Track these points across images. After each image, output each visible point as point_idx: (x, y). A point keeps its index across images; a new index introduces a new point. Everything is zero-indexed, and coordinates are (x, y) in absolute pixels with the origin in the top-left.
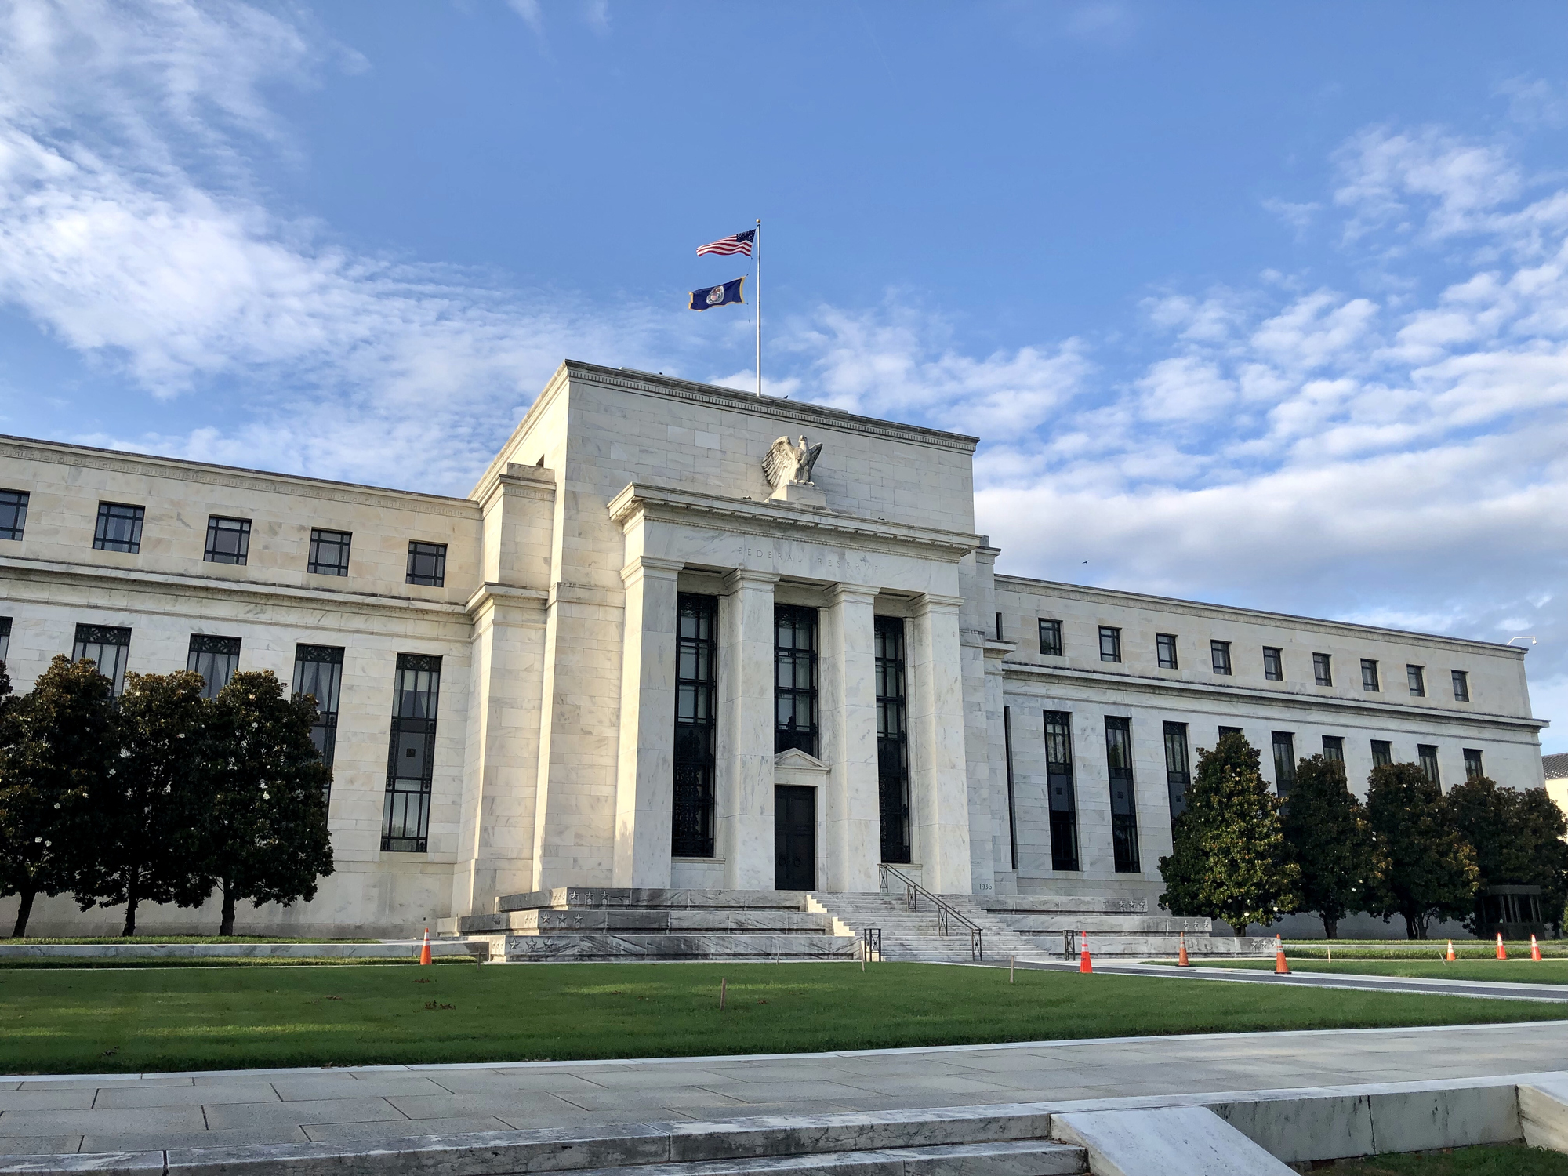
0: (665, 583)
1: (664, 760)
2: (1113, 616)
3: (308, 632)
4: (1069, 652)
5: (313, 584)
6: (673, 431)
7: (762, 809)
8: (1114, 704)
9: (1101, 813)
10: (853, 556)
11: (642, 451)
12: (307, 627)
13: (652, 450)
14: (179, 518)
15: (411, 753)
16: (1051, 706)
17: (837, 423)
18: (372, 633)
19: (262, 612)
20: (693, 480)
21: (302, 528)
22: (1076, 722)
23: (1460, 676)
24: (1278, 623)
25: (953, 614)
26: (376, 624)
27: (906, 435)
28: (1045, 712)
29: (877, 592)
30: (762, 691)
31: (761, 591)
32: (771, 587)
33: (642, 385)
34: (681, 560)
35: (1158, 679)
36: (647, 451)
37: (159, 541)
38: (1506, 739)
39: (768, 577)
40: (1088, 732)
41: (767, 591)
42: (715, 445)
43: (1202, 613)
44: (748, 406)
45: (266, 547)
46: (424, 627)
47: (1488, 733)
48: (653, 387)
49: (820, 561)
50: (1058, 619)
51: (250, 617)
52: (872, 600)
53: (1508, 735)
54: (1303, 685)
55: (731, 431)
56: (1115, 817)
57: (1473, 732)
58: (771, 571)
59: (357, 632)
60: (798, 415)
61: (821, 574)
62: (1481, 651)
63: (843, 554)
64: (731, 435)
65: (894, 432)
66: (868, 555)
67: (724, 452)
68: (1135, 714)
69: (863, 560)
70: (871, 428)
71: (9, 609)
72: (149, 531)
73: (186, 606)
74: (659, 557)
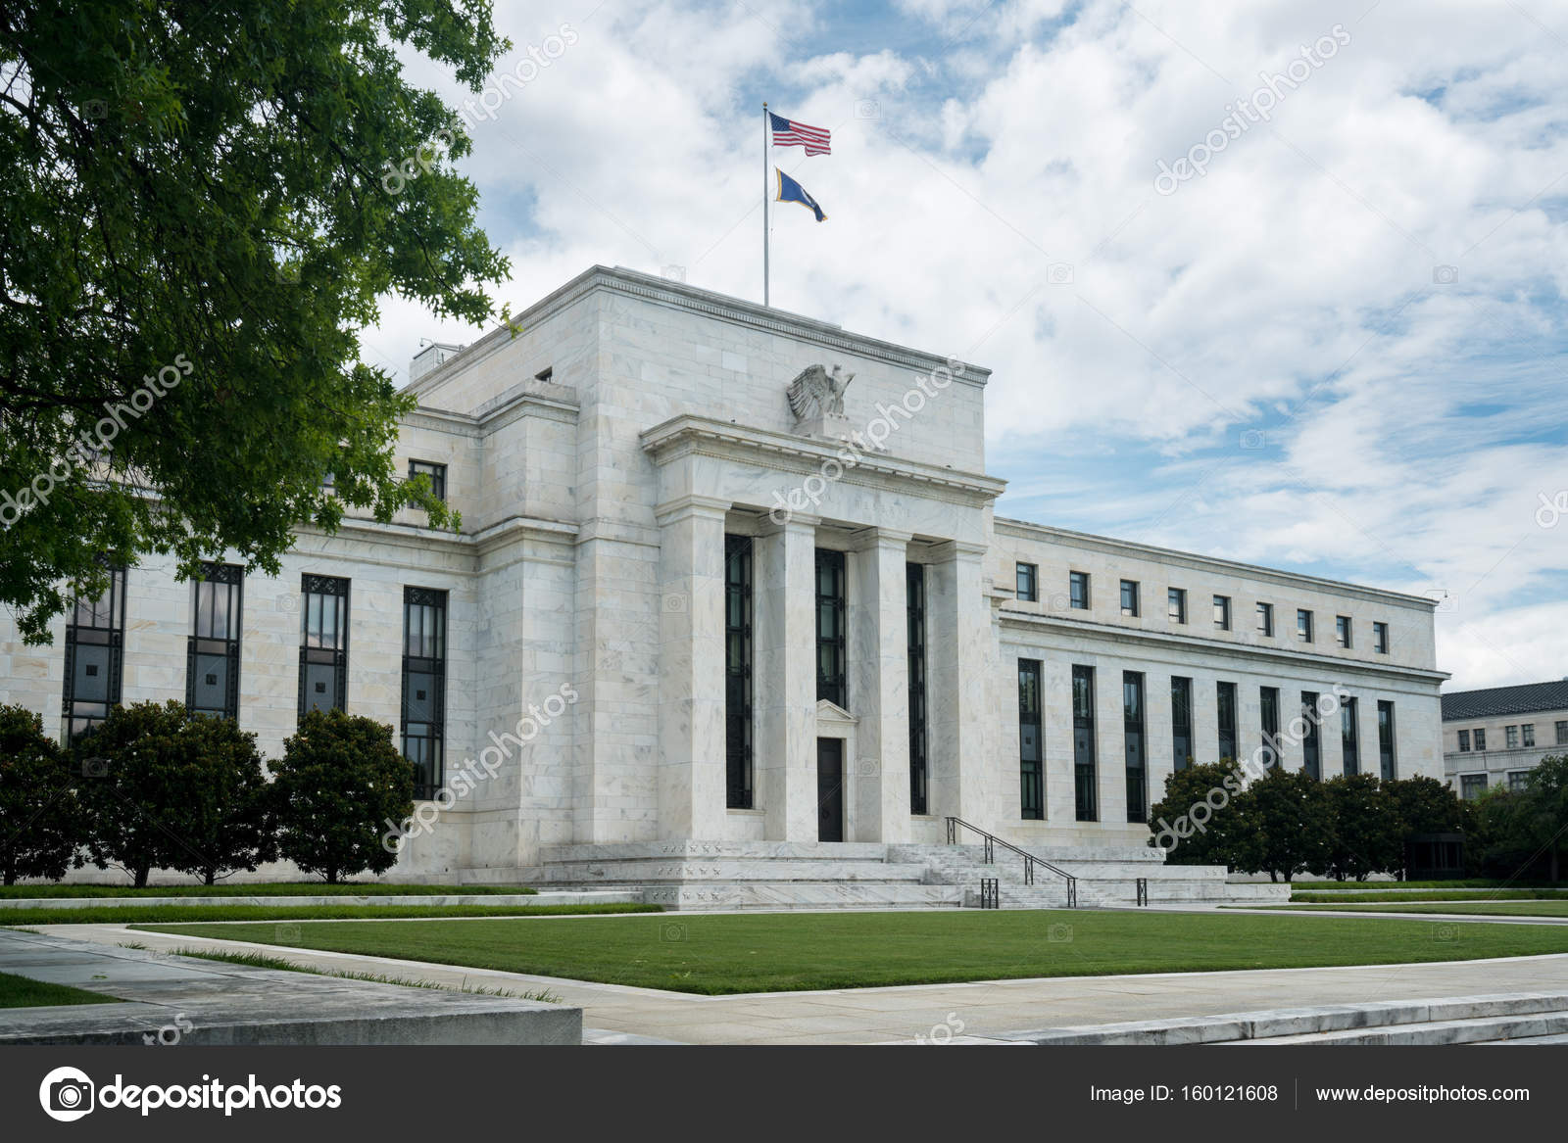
0: (713, 524)
2: (1085, 561)
3: (313, 561)
4: (1043, 597)
6: (702, 351)
7: (807, 762)
8: (1082, 652)
9: (1065, 764)
10: (887, 499)
11: (673, 373)
12: (311, 555)
13: (682, 372)
15: (421, 695)
16: (1026, 655)
17: (856, 346)
18: (378, 564)
20: (721, 407)
22: (1048, 671)
23: (1382, 628)
24: (1229, 571)
25: (977, 563)
26: (382, 553)
27: (924, 363)
28: (1020, 659)
29: (909, 538)
30: (805, 642)
31: (803, 534)
32: (812, 531)
33: (671, 297)
34: (729, 499)
35: (1123, 628)
36: (676, 373)
38: (1413, 691)
39: (810, 520)
40: (1057, 681)
41: (808, 534)
42: (742, 368)
43: (1163, 560)
44: (773, 324)
46: (428, 559)
47: (1400, 686)
48: (682, 299)
49: (857, 503)
50: (1034, 562)
52: (904, 546)
53: (1416, 687)
54: (1246, 634)
55: (757, 352)
56: (1078, 767)
57: (1387, 684)
58: (811, 513)
59: (363, 562)
60: (821, 337)
61: (858, 518)
62: (1399, 603)
63: (877, 497)
64: (757, 357)
65: (913, 360)
66: (901, 498)
67: (750, 376)
68: (1099, 663)
69: (897, 503)
74: (706, 495)
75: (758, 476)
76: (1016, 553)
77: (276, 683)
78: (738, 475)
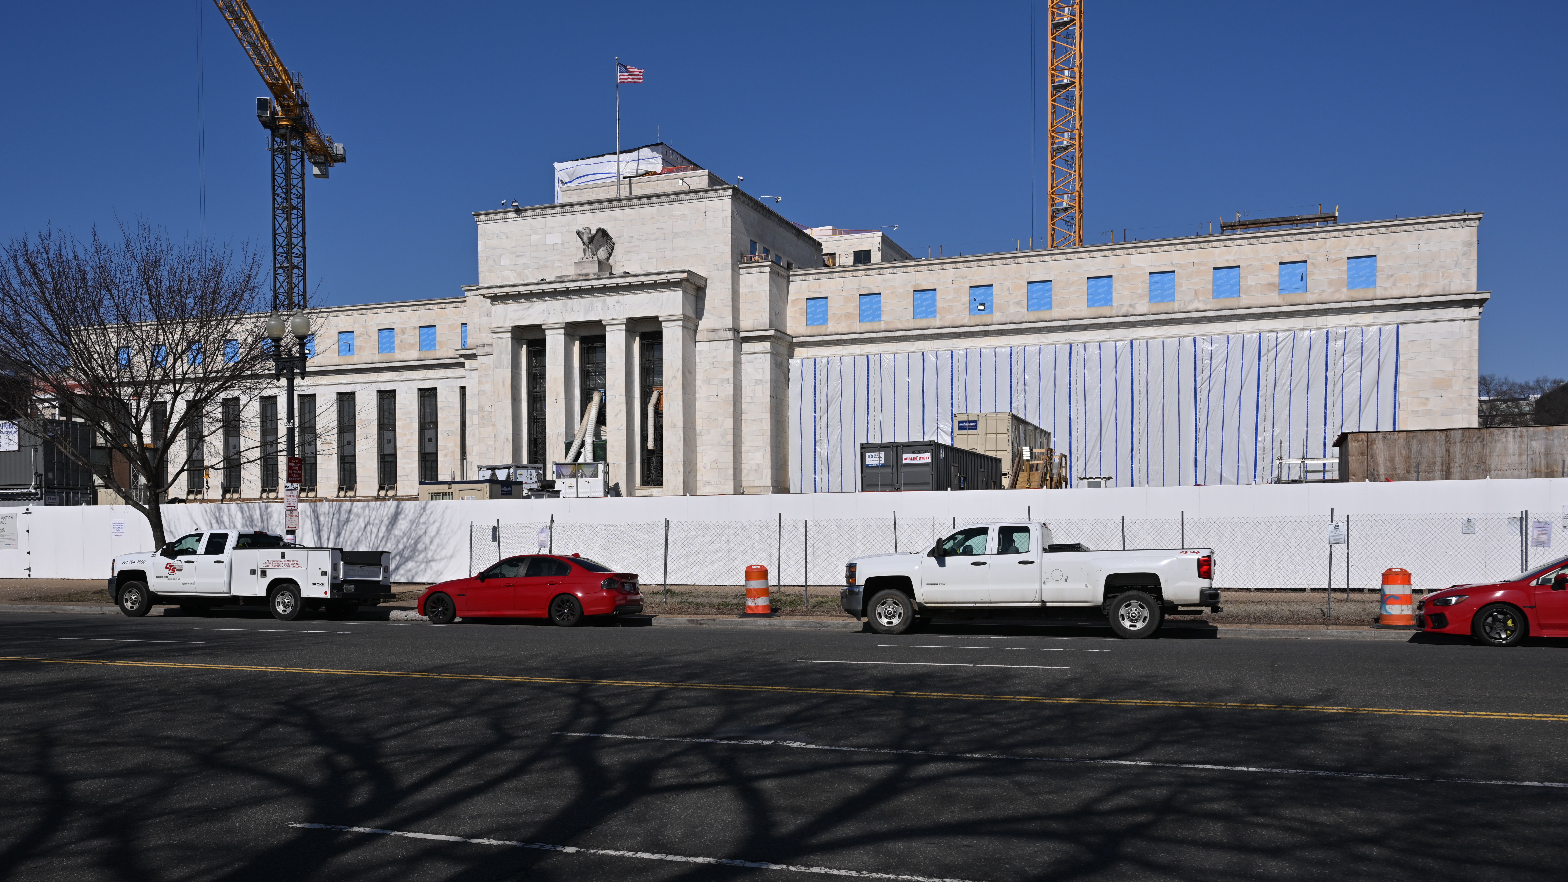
0: (504, 340)
1: (507, 440)
2: (929, 280)
3: (422, 382)
4: (885, 318)
5: (422, 357)
6: (534, 238)
10: (610, 301)
11: (517, 256)
12: (420, 380)
13: (521, 254)
14: (367, 334)
18: (448, 378)
19: (402, 375)
21: (415, 328)
25: (678, 326)
27: (680, 197)
29: (623, 321)
31: (556, 334)
32: (561, 329)
34: (511, 325)
36: (520, 256)
37: (361, 347)
39: (557, 326)
41: (559, 334)
42: (559, 241)
44: (575, 208)
45: (401, 341)
49: (590, 308)
50: (877, 291)
51: (397, 378)
52: (623, 326)
54: (1133, 306)
55: (567, 228)
58: (561, 321)
59: (442, 378)
61: (595, 316)
62: (1400, 228)
63: (605, 301)
64: (567, 231)
65: (671, 198)
66: (621, 298)
67: (563, 244)
69: (618, 302)
70: (655, 200)
71: (314, 390)
72: (357, 343)
73: (373, 377)
74: (499, 326)
75: (529, 307)
76: (858, 289)
77: (409, 440)
78: (517, 311)
